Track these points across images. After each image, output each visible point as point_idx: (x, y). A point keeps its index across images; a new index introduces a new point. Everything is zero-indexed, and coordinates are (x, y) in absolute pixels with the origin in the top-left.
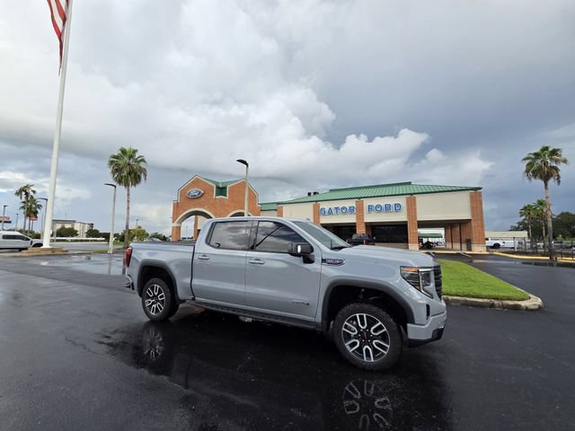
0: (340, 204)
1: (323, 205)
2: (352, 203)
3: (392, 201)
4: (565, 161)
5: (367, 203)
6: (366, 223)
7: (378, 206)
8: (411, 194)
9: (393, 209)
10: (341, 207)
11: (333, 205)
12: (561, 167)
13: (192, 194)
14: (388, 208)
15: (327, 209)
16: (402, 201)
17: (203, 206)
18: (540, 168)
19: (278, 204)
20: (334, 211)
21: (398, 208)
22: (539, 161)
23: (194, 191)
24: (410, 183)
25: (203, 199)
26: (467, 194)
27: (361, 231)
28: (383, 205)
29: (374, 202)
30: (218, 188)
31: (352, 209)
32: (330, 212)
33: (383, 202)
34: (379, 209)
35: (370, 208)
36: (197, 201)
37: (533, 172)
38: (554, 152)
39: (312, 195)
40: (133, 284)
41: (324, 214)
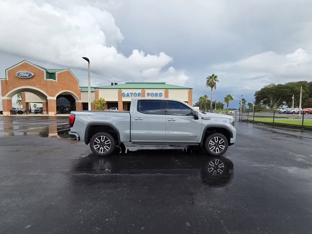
0: (133, 91)
1: (124, 91)
2: (140, 91)
3: (158, 91)
4: (218, 81)
5: (147, 91)
7: (152, 93)
8: (167, 89)
9: (159, 95)
10: (134, 93)
11: (129, 91)
12: (217, 83)
13: (22, 74)
14: (156, 95)
15: (126, 94)
16: (163, 91)
17: (35, 86)
18: (211, 83)
19: (95, 88)
20: (130, 95)
21: (161, 94)
22: (211, 80)
23: (23, 73)
24: (165, 83)
25: (34, 80)
26: (187, 91)
28: (158, 93)
29: (151, 91)
30: (47, 73)
31: (139, 94)
32: (128, 95)
33: (154, 91)
34: (152, 95)
35: (148, 94)
36: (28, 81)
37: (209, 84)
38: (216, 77)
39: (114, 84)
40: (79, 138)
41: (124, 96)
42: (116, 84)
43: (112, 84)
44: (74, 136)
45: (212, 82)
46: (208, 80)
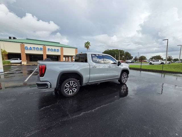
1: (26, 45)
2: (42, 47)
5: (47, 47)
6: (47, 55)
8: (62, 47)
9: (56, 51)
10: (36, 47)
11: (32, 46)
14: (55, 50)
15: (29, 47)
26: (75, 49)
27: (45, 57)
29: (50, 48)
31: (41, 49)
32: (31, 49)
33: (53, 48)
34: (52, 50)
35: (49, 49)
37: (86, 47)
38: (89, 43)
39: (12, 38)
40: (51, 85)
41: (27, 49)
42: (14, 38)
43: (10, 38)
44: (46, 85)
45: (87, 45)
46: (85, 45)
